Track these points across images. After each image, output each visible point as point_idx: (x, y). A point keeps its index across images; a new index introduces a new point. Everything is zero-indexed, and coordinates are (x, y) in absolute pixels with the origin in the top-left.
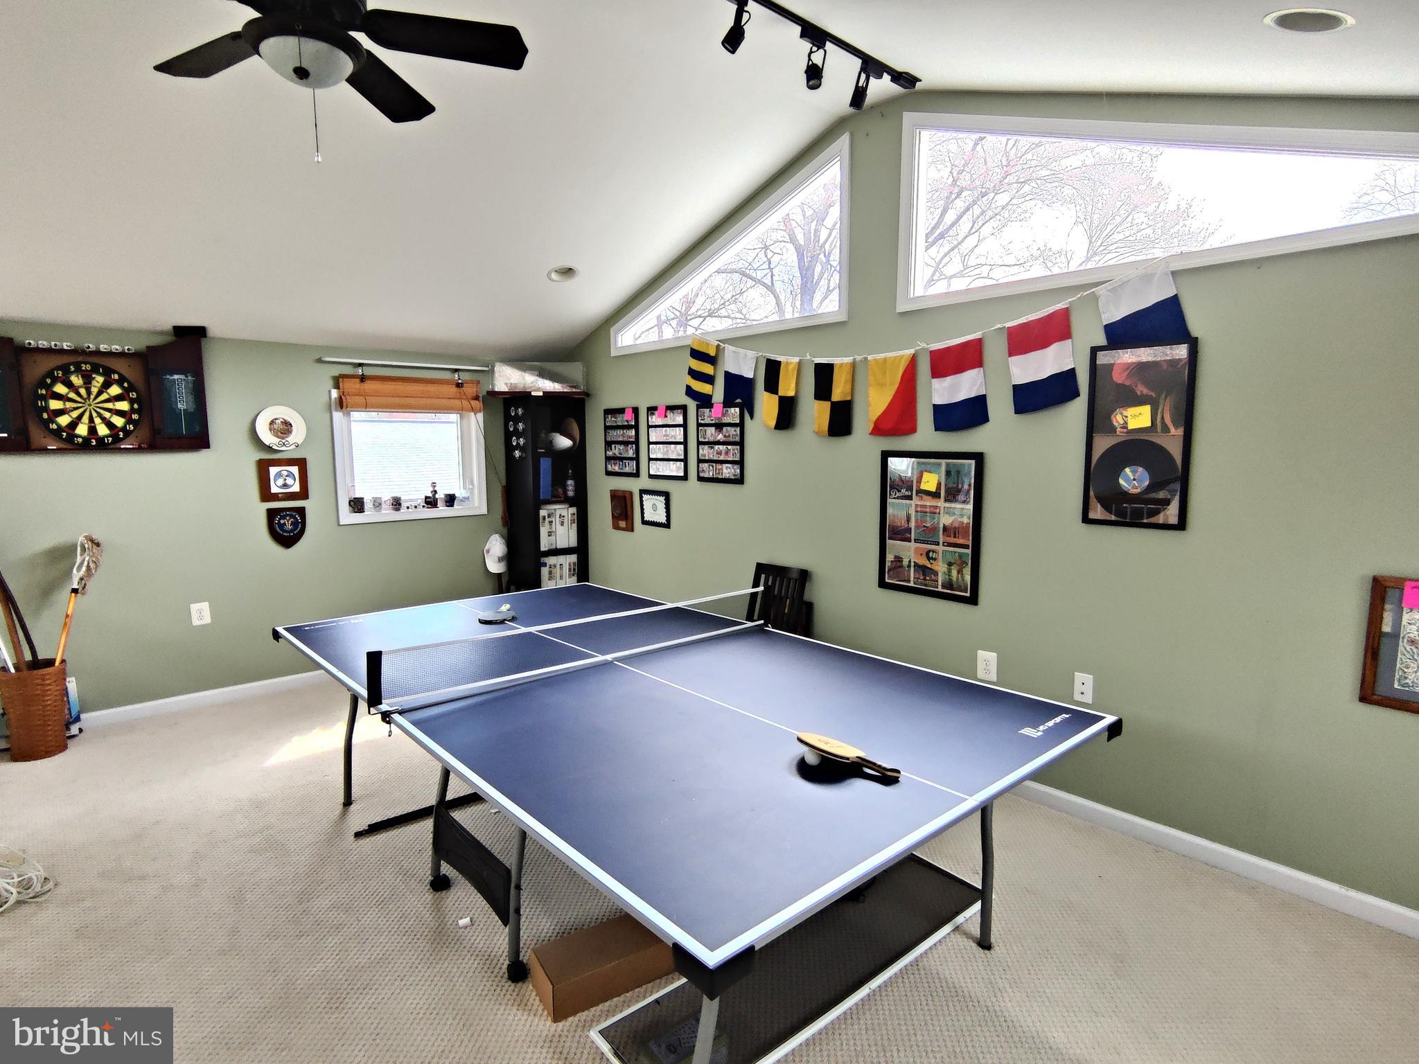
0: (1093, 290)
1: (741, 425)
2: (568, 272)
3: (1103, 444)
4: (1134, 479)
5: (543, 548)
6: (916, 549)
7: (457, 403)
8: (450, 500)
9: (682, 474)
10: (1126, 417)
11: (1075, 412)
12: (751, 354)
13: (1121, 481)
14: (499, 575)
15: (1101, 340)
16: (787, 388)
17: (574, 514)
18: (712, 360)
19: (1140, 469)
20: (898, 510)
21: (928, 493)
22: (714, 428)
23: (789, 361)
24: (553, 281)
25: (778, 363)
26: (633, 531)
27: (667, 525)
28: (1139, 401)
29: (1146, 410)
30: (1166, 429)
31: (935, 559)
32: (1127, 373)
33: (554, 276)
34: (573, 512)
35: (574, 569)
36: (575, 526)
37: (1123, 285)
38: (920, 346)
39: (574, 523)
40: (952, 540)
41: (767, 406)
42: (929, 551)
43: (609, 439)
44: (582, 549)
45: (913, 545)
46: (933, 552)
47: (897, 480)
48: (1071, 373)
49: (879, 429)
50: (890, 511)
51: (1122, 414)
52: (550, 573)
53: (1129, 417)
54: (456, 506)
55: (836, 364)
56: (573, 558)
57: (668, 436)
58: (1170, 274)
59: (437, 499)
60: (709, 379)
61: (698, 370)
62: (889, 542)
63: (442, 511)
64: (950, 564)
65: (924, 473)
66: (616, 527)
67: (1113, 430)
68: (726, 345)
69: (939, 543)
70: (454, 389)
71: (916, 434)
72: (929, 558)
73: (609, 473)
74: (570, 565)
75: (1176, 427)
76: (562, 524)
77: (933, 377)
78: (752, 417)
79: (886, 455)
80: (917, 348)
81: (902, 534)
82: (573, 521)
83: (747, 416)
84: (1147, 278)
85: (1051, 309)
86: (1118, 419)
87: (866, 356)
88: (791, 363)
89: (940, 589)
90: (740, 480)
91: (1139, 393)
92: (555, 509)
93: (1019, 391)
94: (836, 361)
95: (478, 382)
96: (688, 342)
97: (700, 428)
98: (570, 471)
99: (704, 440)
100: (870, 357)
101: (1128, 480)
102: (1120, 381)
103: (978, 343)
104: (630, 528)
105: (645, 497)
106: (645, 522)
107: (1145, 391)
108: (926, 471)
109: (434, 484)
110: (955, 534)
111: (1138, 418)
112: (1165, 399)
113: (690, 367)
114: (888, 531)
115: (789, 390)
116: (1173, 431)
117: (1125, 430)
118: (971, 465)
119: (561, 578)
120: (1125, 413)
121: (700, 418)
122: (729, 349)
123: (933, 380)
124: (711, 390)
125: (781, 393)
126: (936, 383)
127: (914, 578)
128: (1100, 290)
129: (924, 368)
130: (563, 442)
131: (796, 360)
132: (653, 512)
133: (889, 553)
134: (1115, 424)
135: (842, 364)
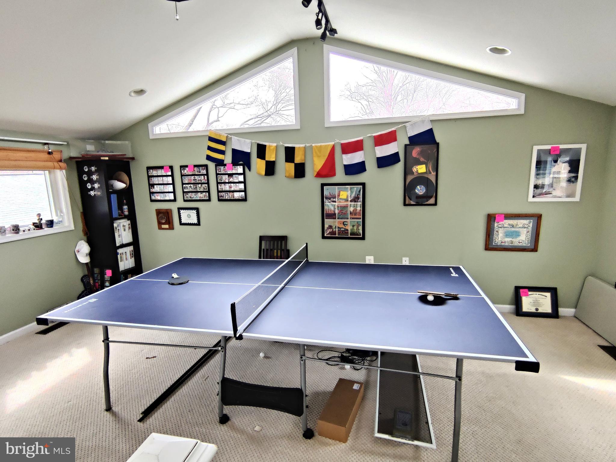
0: (405, 124)
1: (244, 174)
2: (141, 92)
3: (410, 178)
4: (420, 190)
5: (118, 245)
6: (338, 222)
7: (50, 164)
8: (50, 224)
9: (208, 198)
10: (417, 169)
11: (399, 167)
12: (248, 141)
13: (416, 191)
14: (87, 264)
15: (407, 142)
16: (270, 156)
17: (129, 224)
18: (223, 143)
19: (422, 186)
20: (330, 206)
21: (343, 199)
22: (227, 176)
23: (270, 145)
24: (132, 96)
25: (265, 146)
26: (173, 229)
27: (198, 224)
28: (421, 163)
29: (424, 166)
30: (430, 173)
31: (347, 225)
32: (417, 154)
33: (133, 94)
34: (129, 223)
35: (132, 254)
36: (130, 230)
37: (415, 123)
38: (336, 141)
39: (130, 229)
40: (354, 216)
41: (258, 165)
42: (344, 222)
43: (151, 183)
44: (135, 243)
45: (337, 220)
46: (346, 222)
47: (329, 195)
48: (397, 154)
49: (319, 175)
50: (326, 207)
51: (416, 168)
52: (121, 257)
53: (418, 169)
54: (54, 227)
55: (296, 147)
56: (131, 248)
57: (196, 180)
58: (430, 121)
59: (42, 224)
60: (222, 152)
61: (215, 147)
62: (325, 220)
63: (47, 231)
64: (353, 226)
65: (341, 191)
66: (160, 228)
67: (412, 173)
68: (232, 136)
69: (348, 218)
70: (46, 156)
71: (335, 176)
72: (344, 225)
73: (152, 201)
74: (130, 252)
75: (434, 172)
76: (125, 230)
77: (343, 154)
78: (250, 169)
79: (323, 185)
80: (335, 142)
81: (332, 216)
82: (129, 228)
83: (247, 170)
84: (423, 122)
85: (390, 130)
86: (414, 170)
87: (311, 144)
88: (271, 146)
89: (349, 236)
90: (245, 200)
91: (421, 161)
92: (120, 223)
93: (379, 159)
94: (296, 146)
95: (61, 151)
96: (208, 134)
97: (218, 176)
98: (125, 201)
99: (221, 182)
100: (313, 145)
101: (418, 190)
102: (415, 157)
103: (361, 141)
104: (172, 228)
105: (182, 211)
106: (181, 224)
107: (423, 160)
108: (342, 191)
109: (39, 215)
110: (355, 214)
111: (421, 169)
112: (430, 162)
113: (208, 146)
114: (325, 215)
115: (271, 158)
116: (432, 173)
117: (417, 173)
118: (361, 187)
119: (126, 259)
120: (417, 167)
121: (218, 171)
122: (234, 138)
123: (343, 155)
124: (224, 157)
125: (267, 159)
126: (344, 156)
127: (338, 233)
128: (406, 124)
129: (338, 150)
130: (120, 185)
131: (275, 145)
132: (188, 218)
133: (326, 225)
134: (414, 171)
135: (300, 147)
